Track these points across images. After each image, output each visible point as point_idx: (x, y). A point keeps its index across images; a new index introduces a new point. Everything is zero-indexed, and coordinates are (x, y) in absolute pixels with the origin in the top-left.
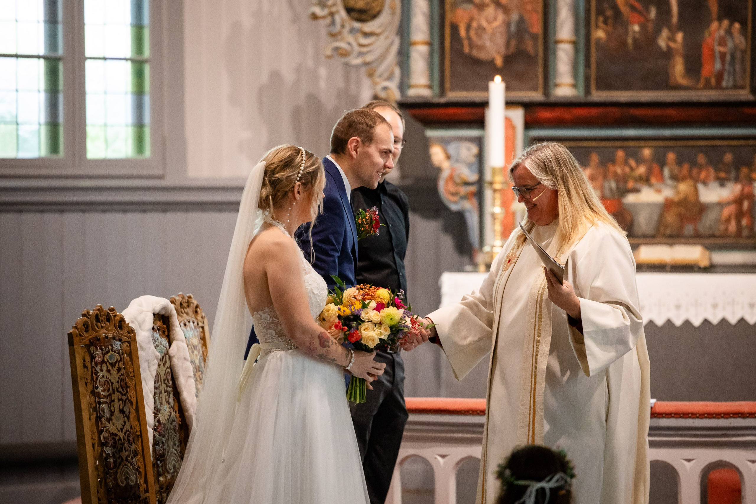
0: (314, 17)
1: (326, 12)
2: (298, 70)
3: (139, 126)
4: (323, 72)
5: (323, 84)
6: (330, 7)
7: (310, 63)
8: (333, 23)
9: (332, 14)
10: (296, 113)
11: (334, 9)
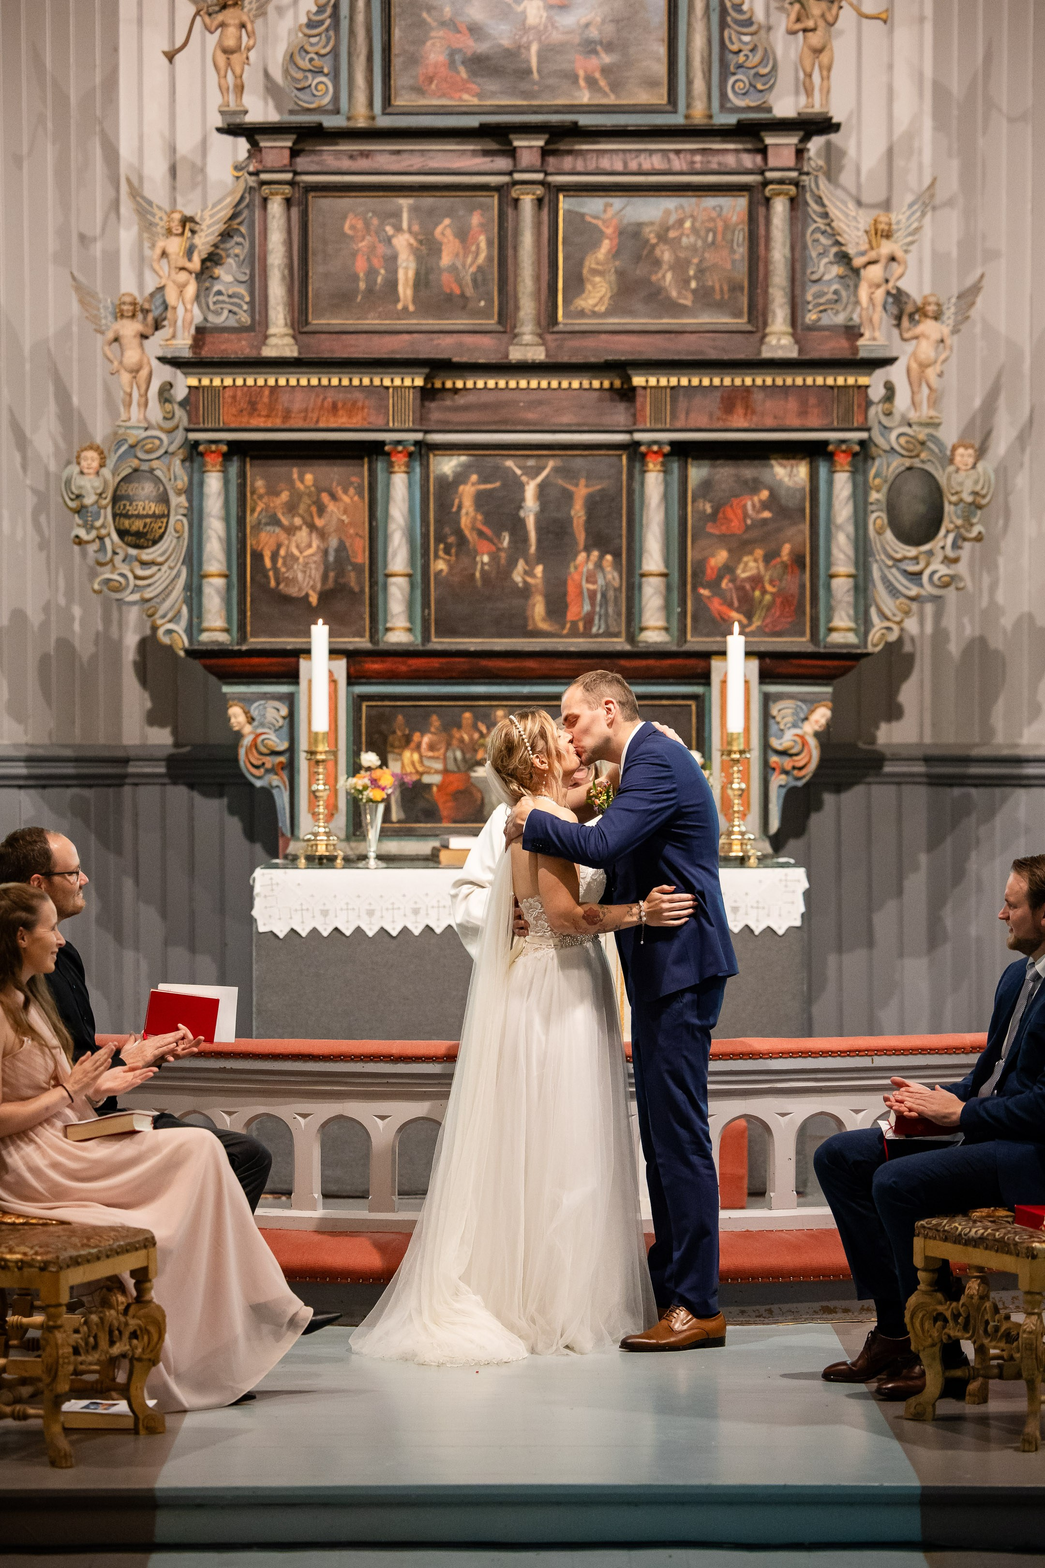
0: (78, 541)
1: (94, 534)
2: (46, 609)
4: (77, 611)
5: (77, 627)
6: (98, 529)
7: (62, 601)
8: (102, 549)
9: (101, 538)
10: (44, 661)
11: (103, 532)
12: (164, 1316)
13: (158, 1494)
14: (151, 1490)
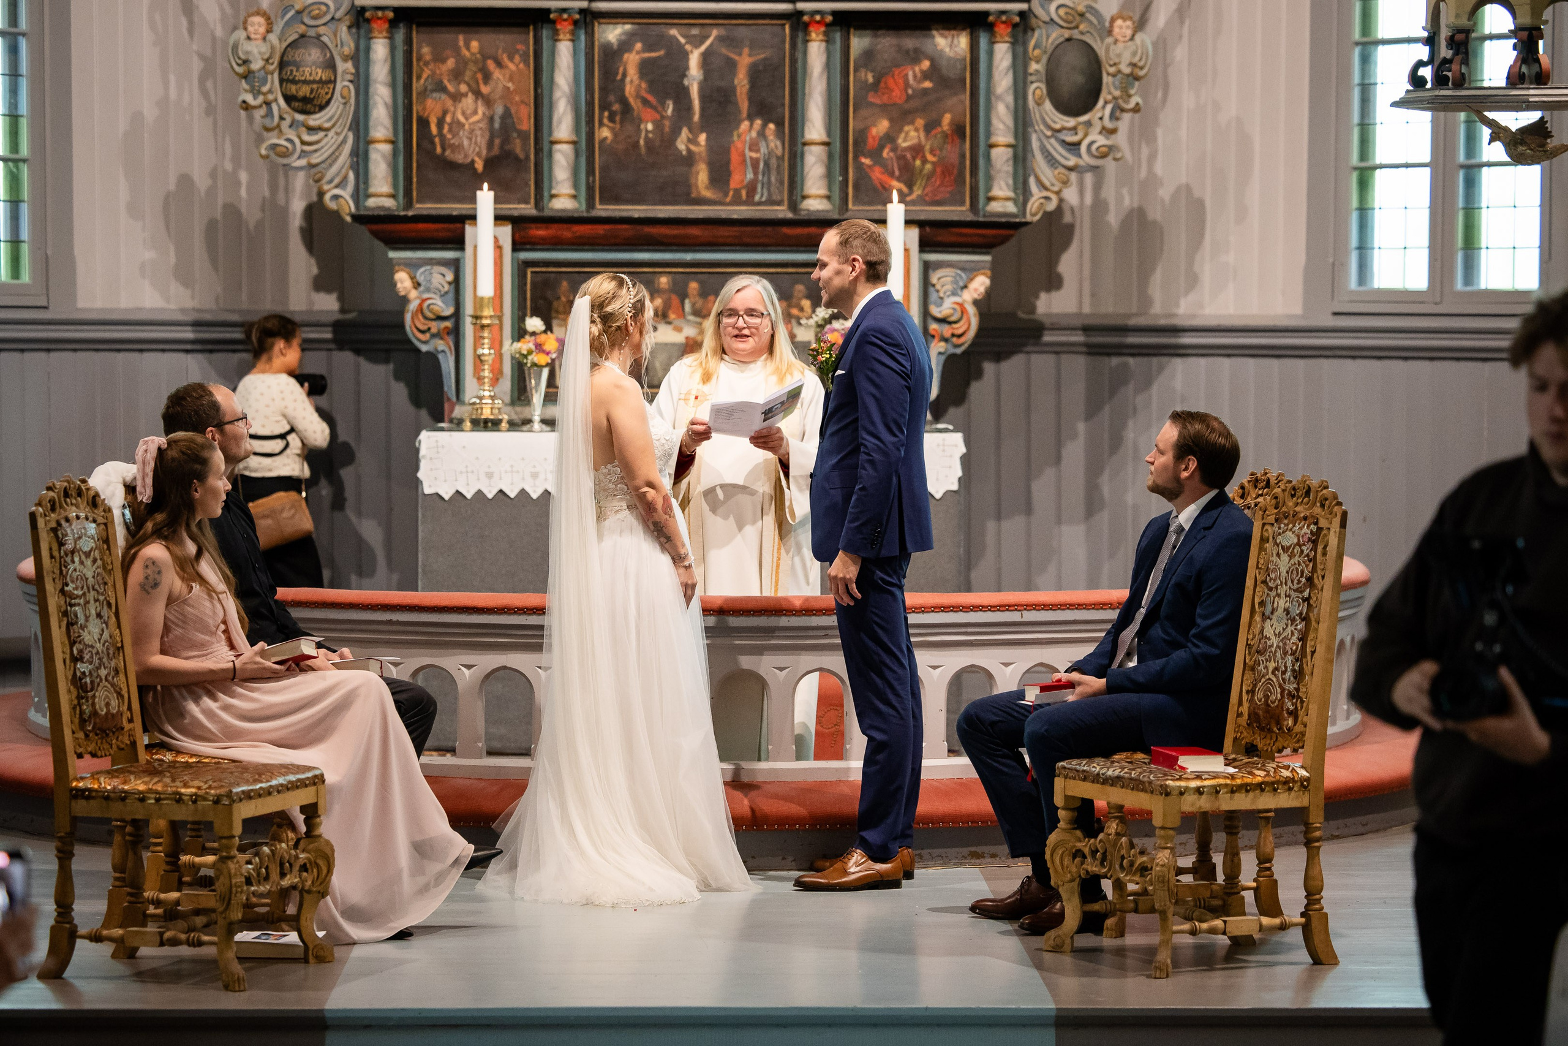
0: (246, 106)
1: (261, 99)
2: (213, 174)
3: (15, 242)
4: (244, 177)
5: (243, 193)
6: (264, 94)
7: (228, 166)
8: (269, 114)
9: (268, 104)
10: (211, 227)
11: (270, 97)
12: (333, 851)
13: (328, 1015)
14: (322, 1011)
